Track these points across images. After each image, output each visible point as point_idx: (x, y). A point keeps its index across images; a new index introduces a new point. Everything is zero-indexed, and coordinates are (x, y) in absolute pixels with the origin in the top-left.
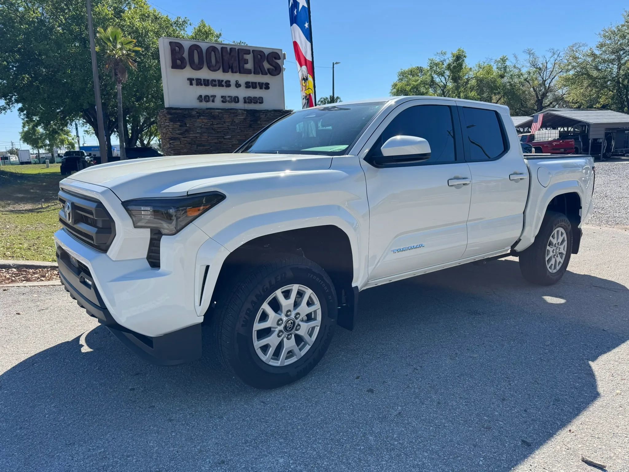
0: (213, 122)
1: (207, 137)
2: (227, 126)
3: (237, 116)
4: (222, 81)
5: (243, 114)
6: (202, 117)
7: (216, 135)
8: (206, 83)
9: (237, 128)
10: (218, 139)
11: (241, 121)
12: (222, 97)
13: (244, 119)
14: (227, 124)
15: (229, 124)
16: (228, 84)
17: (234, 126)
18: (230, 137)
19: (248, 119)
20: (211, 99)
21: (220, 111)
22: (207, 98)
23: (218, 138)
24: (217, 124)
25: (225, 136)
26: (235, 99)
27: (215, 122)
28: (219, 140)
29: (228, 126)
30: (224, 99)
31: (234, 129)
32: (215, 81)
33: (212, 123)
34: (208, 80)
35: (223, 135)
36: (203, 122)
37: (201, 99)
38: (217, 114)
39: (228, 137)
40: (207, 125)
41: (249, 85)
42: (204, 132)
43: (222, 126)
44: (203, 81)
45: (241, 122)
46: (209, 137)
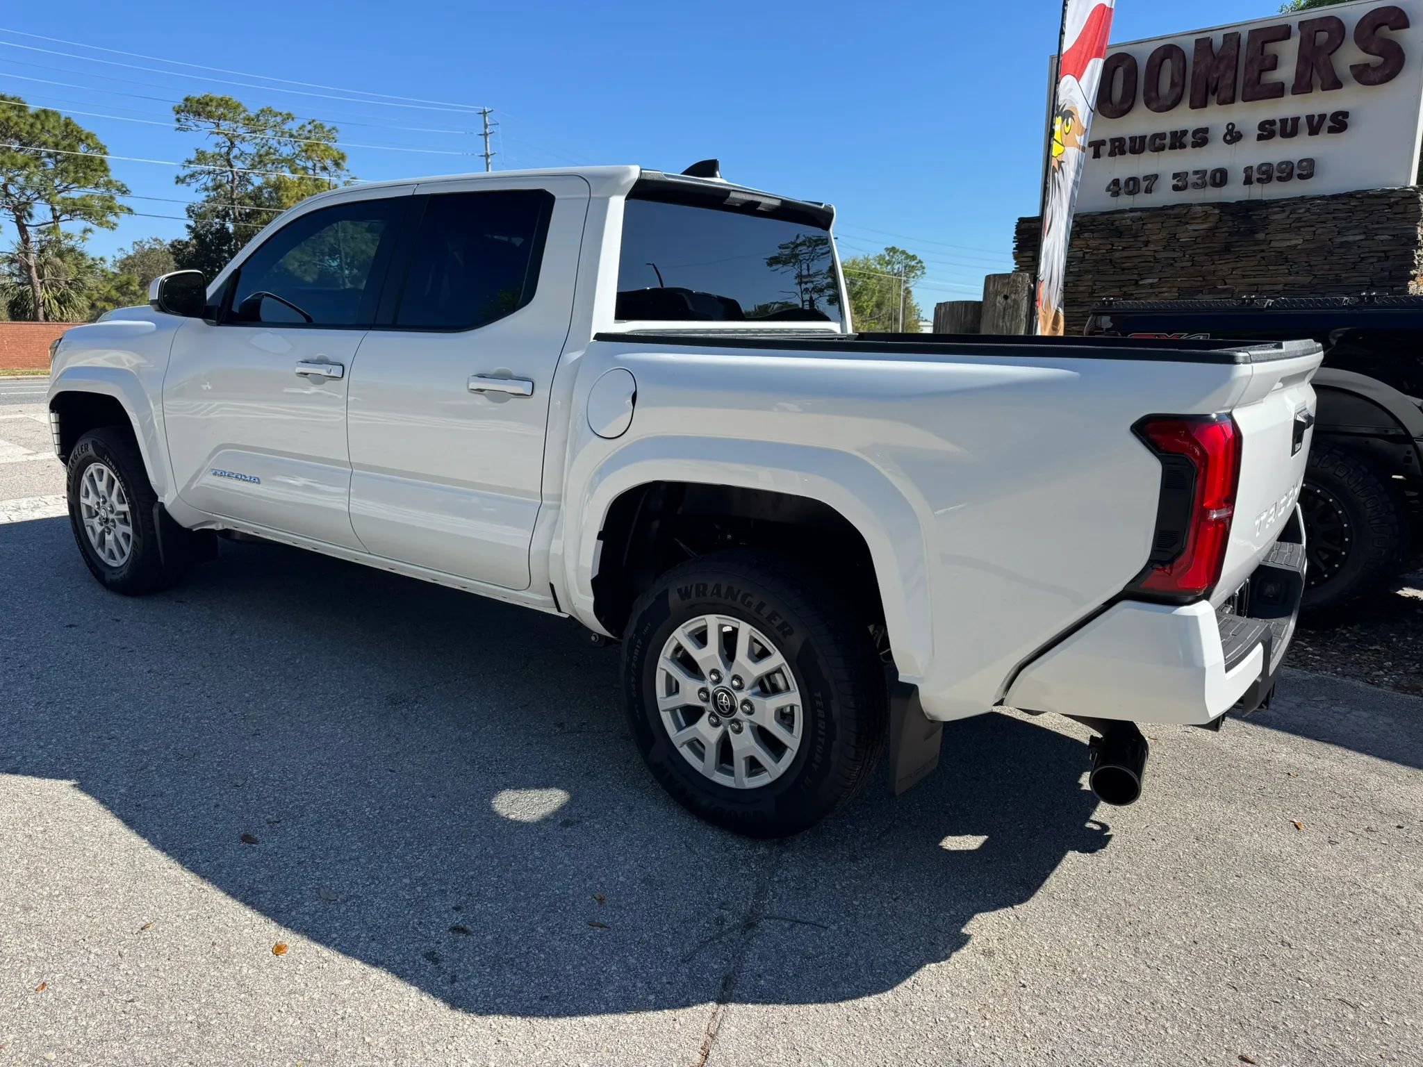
0: (1113, 245)
1: (1090, 284)
2: (1152, 253)
3: (1187, 223)
4: (1184, 133)
5: (1206, 216)
6: (1086, 235)
7: (1117, 278)
8: (1137, 145)
9: (1184, 256)
10: (1120, 287)
11: (1196, 238)
12: (1175, 176)
13: (1210, 230)
14: (1152, 247)
15: (1160, 248)
16: (1201, 138)
17: (1174, 250)
18: (1156, 280)
19: (1224, 230)
20: (1144, 185)
21: (1139, 214)
22: (1134, 185)
23: (1121, 284)
24: (1124, 249)
25: (1142, 279)
26: (1215, 175)
27: (1119, 244)
28: (1125, 289)
29: (1155, 251)
30: (1181, 181)
31: (1174, 259)
32: (1162, 136)
33: (1110, 246)
34: (1143, 138)
35: (1135, 277)
36: (1088, 247)
37: (1116, 189)
38: (1129, 222)
39: (1150, 281)
40: (1097, 254)
41: (1267, 131)
42: (1088, 272)
43: (1135, 253)
44: (1128, 142)
45: (1199, 240)
46: (1097, 283)
